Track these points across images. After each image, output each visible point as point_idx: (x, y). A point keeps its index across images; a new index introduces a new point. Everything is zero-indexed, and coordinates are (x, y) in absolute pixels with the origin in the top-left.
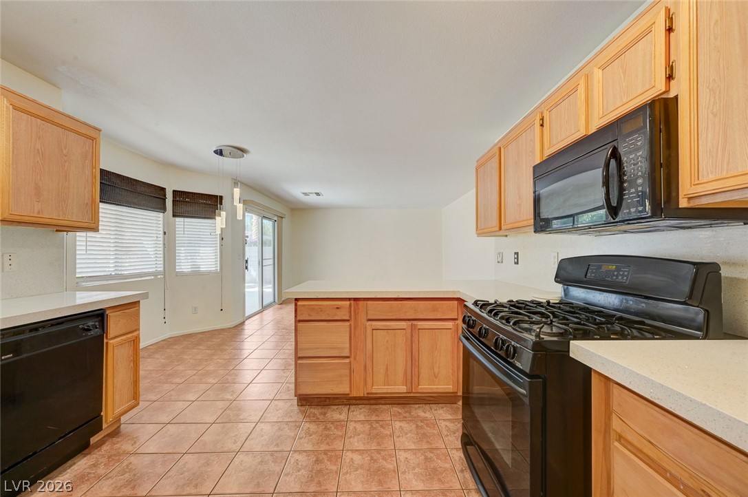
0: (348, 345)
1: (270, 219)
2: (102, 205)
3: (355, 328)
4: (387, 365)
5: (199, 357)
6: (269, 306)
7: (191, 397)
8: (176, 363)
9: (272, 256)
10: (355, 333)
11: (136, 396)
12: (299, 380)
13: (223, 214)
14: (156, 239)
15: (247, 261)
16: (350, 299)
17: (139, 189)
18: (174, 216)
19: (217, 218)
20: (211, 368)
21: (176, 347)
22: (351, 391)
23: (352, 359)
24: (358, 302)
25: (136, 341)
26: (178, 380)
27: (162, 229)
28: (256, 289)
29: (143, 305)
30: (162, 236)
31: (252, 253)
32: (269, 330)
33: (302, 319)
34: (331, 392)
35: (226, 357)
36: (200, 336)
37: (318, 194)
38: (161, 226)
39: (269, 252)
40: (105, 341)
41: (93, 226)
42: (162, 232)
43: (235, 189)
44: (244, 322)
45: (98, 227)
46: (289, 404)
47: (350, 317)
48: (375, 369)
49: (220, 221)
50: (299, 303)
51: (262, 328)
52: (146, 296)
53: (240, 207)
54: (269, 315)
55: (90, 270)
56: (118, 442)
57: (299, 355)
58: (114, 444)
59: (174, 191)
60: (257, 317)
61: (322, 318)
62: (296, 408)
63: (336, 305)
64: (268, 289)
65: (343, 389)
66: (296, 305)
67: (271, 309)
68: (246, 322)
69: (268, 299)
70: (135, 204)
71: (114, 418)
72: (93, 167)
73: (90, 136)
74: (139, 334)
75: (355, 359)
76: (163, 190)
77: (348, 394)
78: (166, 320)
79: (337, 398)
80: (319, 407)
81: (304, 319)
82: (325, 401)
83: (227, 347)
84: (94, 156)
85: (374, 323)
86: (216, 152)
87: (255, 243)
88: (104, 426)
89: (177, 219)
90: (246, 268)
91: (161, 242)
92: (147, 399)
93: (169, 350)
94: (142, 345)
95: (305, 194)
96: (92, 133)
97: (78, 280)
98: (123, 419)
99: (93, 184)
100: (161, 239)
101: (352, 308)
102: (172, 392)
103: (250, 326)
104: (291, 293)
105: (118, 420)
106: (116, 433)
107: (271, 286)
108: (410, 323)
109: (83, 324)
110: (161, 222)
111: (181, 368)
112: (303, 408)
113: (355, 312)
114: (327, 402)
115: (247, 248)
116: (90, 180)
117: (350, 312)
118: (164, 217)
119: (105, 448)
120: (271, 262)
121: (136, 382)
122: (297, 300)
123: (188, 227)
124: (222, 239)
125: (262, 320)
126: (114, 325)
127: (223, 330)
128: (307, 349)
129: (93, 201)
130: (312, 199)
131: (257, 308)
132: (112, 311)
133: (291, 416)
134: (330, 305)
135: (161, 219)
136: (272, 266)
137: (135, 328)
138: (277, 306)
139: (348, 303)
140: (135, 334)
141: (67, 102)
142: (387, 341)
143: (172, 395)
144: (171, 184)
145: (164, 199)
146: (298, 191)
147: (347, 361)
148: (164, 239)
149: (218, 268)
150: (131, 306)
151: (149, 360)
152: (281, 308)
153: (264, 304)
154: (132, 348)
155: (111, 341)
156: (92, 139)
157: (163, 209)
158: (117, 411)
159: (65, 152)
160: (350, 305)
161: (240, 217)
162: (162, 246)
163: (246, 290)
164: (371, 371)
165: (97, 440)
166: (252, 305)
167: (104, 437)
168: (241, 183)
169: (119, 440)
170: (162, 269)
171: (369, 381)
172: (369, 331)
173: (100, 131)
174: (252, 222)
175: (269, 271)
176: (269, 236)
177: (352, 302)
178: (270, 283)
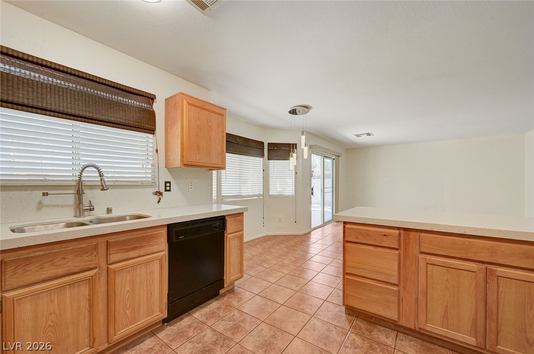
0: (396, 273)
1: (329, 158)
2: (227, 154)
3: (405, 258)
4: (447, 306)
5: (280, 252)
6: (329, 222)
7: (272, 280)
8: (267, 254)
9: (331, 186)
10: (404, 264)
11: (241, 271)
12: (347, 292)
13: (295, 155)
14: (259, 174)
15: (312, 189)
16: (399, 228)
17: (251, 144)
18: (269, 159)
19: (291, 158)
20: (286, 262)
21: (268, 243)
22: (399, 319)
23: (401, 288)
24: (409, 232)
25: (241, 237)
26: (266, 265)
27: (262, 168)
28: (320, 209)
29: (246, 215)
30: (262, 172)
31: (316, 184)
32: (329, 240)
33: (348, 240)
34: (377, 313)
35: (296, 256)
36: (282, 238)
37: (369, 134)
38: (262, 166)
39: (329, 183)
40: (225, 235)
41: (222, 166)
42: (262, 170)
43: (302, 137)
44: (310, 232)
45: (225, 167)
46: (338, 309)
47: (399, 245)
48: (429, 306)
49: (293, 160)
50: (347, 226)
51: (323, 238)
52: (246, 209)
53: (306, 149)
54: (329, 229)
55: (228, 192)
56: (232, 298)
57: (347, 271)
58: (230, 298)
59: (268, 143)
60: (320, 230)
61: (369, 243)
62: (344, 314)
63: (383, 232)
64: (328, 209)
65: (391, 314)
66: (344, 227)
67: (330, 225)
68: (312, 233)
69: (328, 217)
70: (248, 153)
71: (230, 282)
72: (223, 132)
73: (220, 113)
74: (243, 233)
75: (404, 288)
76: (263, 143)
77: (396, 321)
78: (264, 224)
79: (384, 320)
80: (365, 322)
81: (352, 240)
82: (372, 319)
83: (297, 249)
84: (222, 125)
85: (429, 257)
86: (290, 112)
87: (318, 177)
88: (225, 286)
89: (270, 161)
90: (312, 194)
91: (262, 176)
92: (249, 274)
93: (264, 244)
94: (245, 240)
95: (358, 136)
96: (222, 112)
97: (222, 197)
98: (236, 283)
99: (223, 141)
100: (262, 174)
101: (402, 238)
102: (262, 273)
103: (315, 236)
104: (341, 216)
105: (232, 283)
106: (231, 291)
107: (331, 207)
108: (484, 266)
109: (215, 224)
110: (262, 164)
111: (269, 257)
112: (350, 318)
113: (405, 242)
114: (373, 321)
115: (313, 180)
116: (221, 140)
117: (399, 241)
118: (263, 160)
119: (225, 299)
120: (330, 190)
121: (241, 263)
122: (345, 223)
123: (276, 165)
124: (296, 173)
125: (323, 233)
126: (230, 226)
127: (296, 236)
128: (353, 267)
129: (223, 151)
130: (364, 139)
131: (320, 223)
132: (228, 217)
133: (339, 322)
134: (377, 232)
135: (262, 162)
136: (331, 193)
137: (240, 229)
138: (335, 223)
139: (397, 232)
140: (241, 233)
141: (214, 98)
142: (447, 280)
143: (262, 275)
144: (267, 139)
145: (263, 149)
146: (350, 134)
147: (395, 288)
148: (263, 175)
149: (294, 193)
150: (239, 215)
151: (254, 248)
152: (337, 225)
153: (325, 221)
154: (239, 242)
155: (228, 236)
156: (222, 115)
157: (262, 156)
158: (232, 278)
159: (210, 124)
160: (400, 235)
161: (306, 157)
162: (262, 178)
163: (312, 209)
164: (424, 306)
165: (223, 292)
166: (316, 221)
167: (226, 292)
168: (307, 132)
169: (232, 296)
170: (262, 193)
171: (422, 316)
172: (422, 265)
173: (226, 110)
174: (316, 160)
175: (329, 197)
176: (329, 172)
177: (402, 232)
178: (330, 205)
